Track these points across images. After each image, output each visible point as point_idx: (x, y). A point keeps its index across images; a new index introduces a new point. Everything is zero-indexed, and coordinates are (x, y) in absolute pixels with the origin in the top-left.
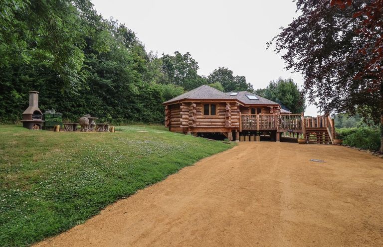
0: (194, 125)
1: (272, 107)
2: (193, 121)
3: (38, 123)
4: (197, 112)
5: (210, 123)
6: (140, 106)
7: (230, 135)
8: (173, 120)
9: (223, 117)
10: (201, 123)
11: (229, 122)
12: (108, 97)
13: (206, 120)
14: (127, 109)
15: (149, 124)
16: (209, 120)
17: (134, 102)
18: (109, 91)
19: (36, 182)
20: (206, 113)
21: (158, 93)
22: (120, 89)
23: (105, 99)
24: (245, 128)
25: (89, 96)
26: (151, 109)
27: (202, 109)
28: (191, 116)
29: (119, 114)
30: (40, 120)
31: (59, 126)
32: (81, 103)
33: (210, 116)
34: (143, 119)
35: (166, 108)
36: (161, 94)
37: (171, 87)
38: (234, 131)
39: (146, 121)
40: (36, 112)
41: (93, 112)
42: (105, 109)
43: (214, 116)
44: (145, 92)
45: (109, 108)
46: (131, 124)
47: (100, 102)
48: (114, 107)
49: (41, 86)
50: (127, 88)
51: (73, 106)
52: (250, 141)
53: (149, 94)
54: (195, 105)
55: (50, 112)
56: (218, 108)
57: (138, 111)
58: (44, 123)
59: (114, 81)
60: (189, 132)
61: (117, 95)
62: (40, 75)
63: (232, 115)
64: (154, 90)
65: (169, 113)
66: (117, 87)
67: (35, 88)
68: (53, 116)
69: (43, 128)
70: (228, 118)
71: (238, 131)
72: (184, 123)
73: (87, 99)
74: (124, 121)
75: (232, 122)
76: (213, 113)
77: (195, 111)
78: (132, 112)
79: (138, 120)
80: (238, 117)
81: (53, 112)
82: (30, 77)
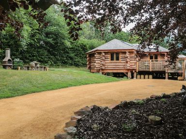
0: (103, 68)
1: (166, 54)
2: (103, 65)
3: (10, 66)
4: (105, 58)
5: (115, 66)
6: (72, 55)
7: (129, 74)
8: (92, 64)
9: (124, 61)
10: (109, 66)
11: (128, 65)
12: (51, 50)
13: (112, 64)
14: (64, 57)
15: (79, 68)
16: (114, 64)
17: (68, 53)
18: (51, 45)
19: (5, 85)
20: (112, 59)
21: (85, 46)
22: (59, 44)
23: (49, 51)
24: (141, 70)
25: (39, 50)
26: (80, 57)
27: (109, 56)
28: (101, 62)
29: (58, 61)
30: (11, 64)
31: (19, 68)
32: (35, 54)
33: (115, 61)
34: (75, 64)
35: (88, 56)
36: (88, 46)
37: (95, 41)
38: (132, 71)
39: (77, 65)
40: (9, 60)
41: (42, 60)
42: (49, 58)
43: (118, 61)
44: (76, 45)
45: (51, 57)
46: (66, 67)
47: (46, 53)
48: (55, 56)
49: (12, 45)
50: (63, 44)
51: (30, 56)
52: (144, 78)
53: (79, 47)
54: (104, 54)
55: (16, 60)
56: (121, 56)
57: (71, 58)
58: (14, 66)
59: (54, 40)
60: (101, 72)
61: (56, 48)
62: (11, 38)
63: (131, 60)
64: (82, 44)
65: (90, 59)
66: (56, 43)
67: (9, 46)
68: (18, 62)
69: (13, 69)
70: (127, 62)
71: (136, 71)
72: (97, 66)
73: (38, 52)
74: (62, 65)
75: (131, 65)
76: (118, 59)
77: (103, 58)
78: (67, 59)
79: (71, 65)
80: (135, 62)
81: (18, 60)
82: (6, 40)
